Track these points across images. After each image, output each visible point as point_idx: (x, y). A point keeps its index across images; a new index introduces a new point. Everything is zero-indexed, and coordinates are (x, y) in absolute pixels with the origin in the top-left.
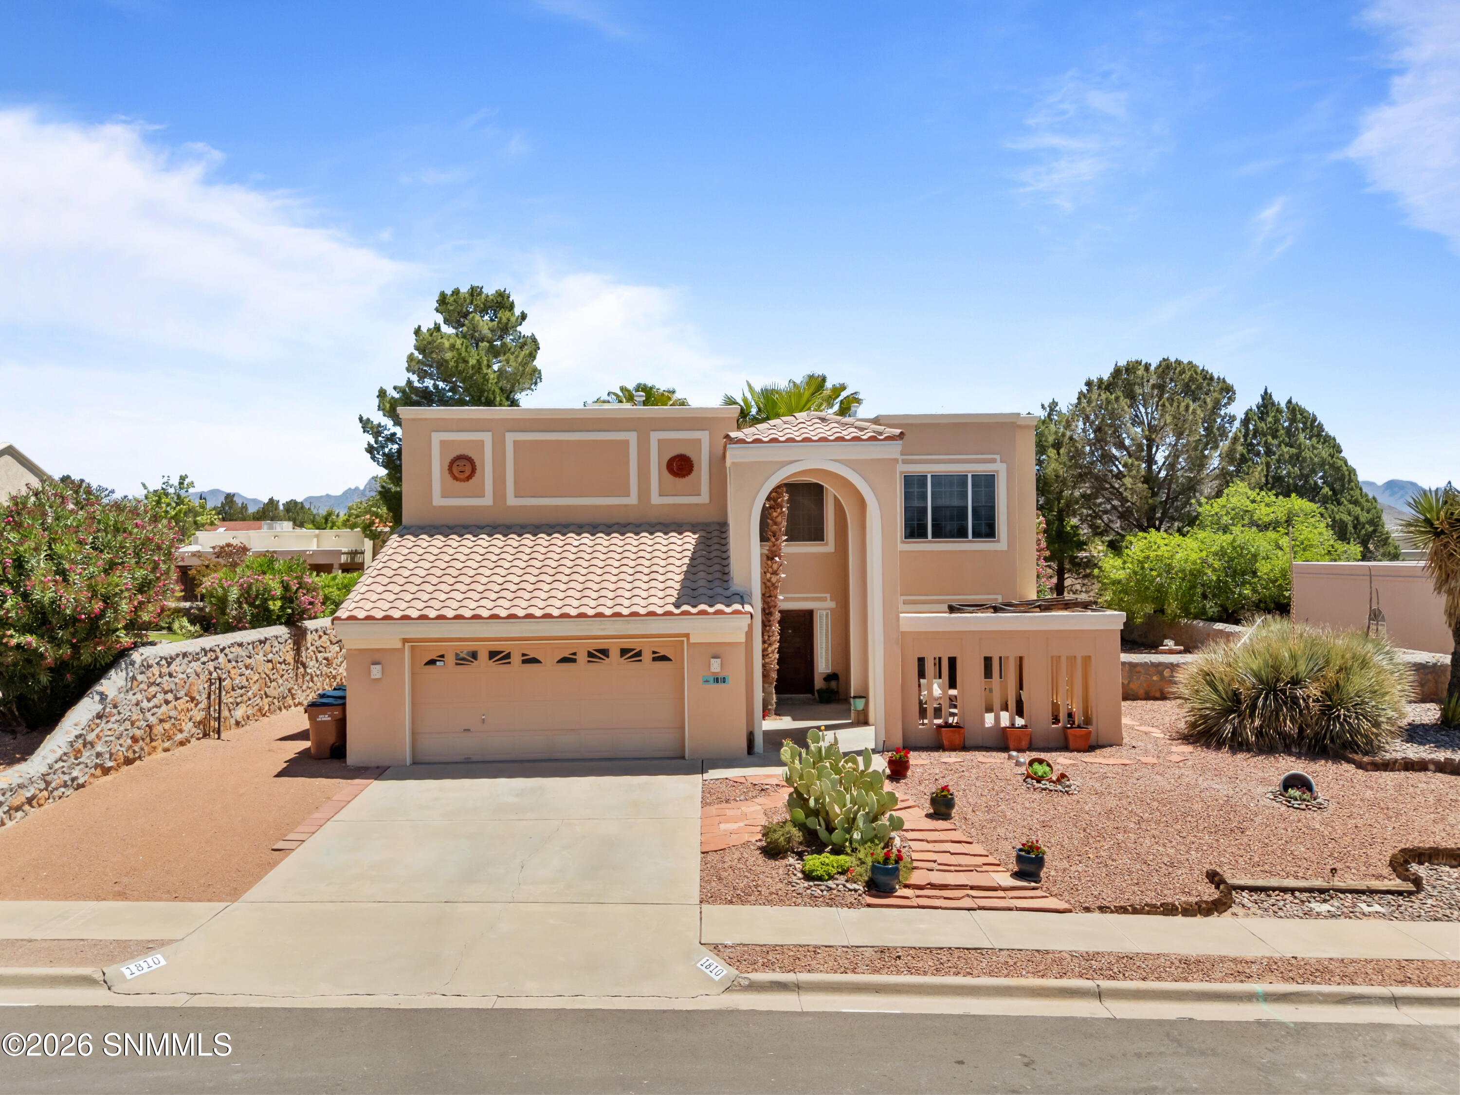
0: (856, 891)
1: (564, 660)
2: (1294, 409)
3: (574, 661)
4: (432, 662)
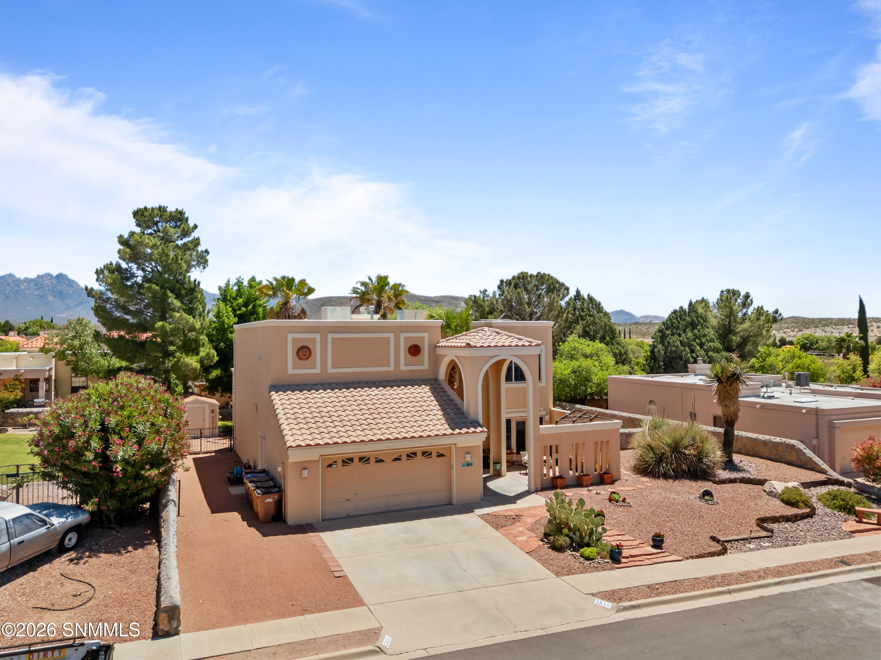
0: (608, 562)
1: (396, 459)
2: (591, 299)
3: (400, 459)
4: (330, 466)
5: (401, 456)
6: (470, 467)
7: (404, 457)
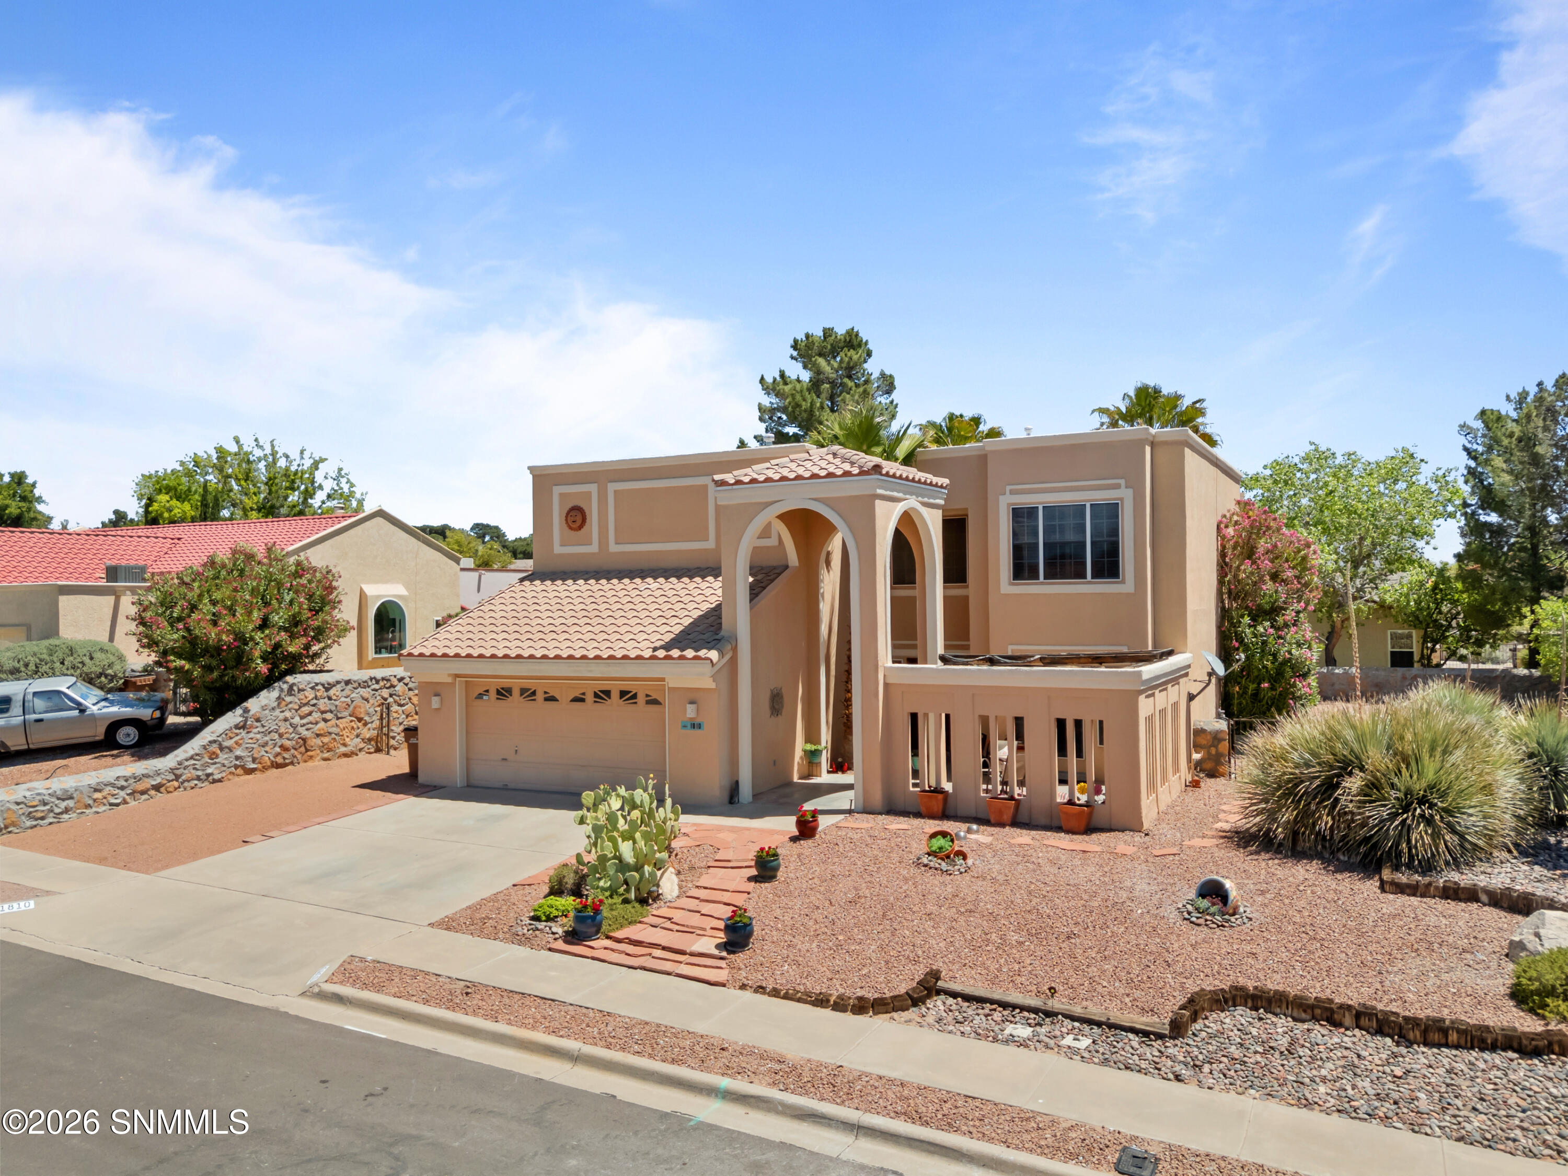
0: (555, 934)
1: (577, 700)
3: (582, 700)
4: (480, 696)
5: (584, 694)
6: (697, 732)
7: (590, 698)
